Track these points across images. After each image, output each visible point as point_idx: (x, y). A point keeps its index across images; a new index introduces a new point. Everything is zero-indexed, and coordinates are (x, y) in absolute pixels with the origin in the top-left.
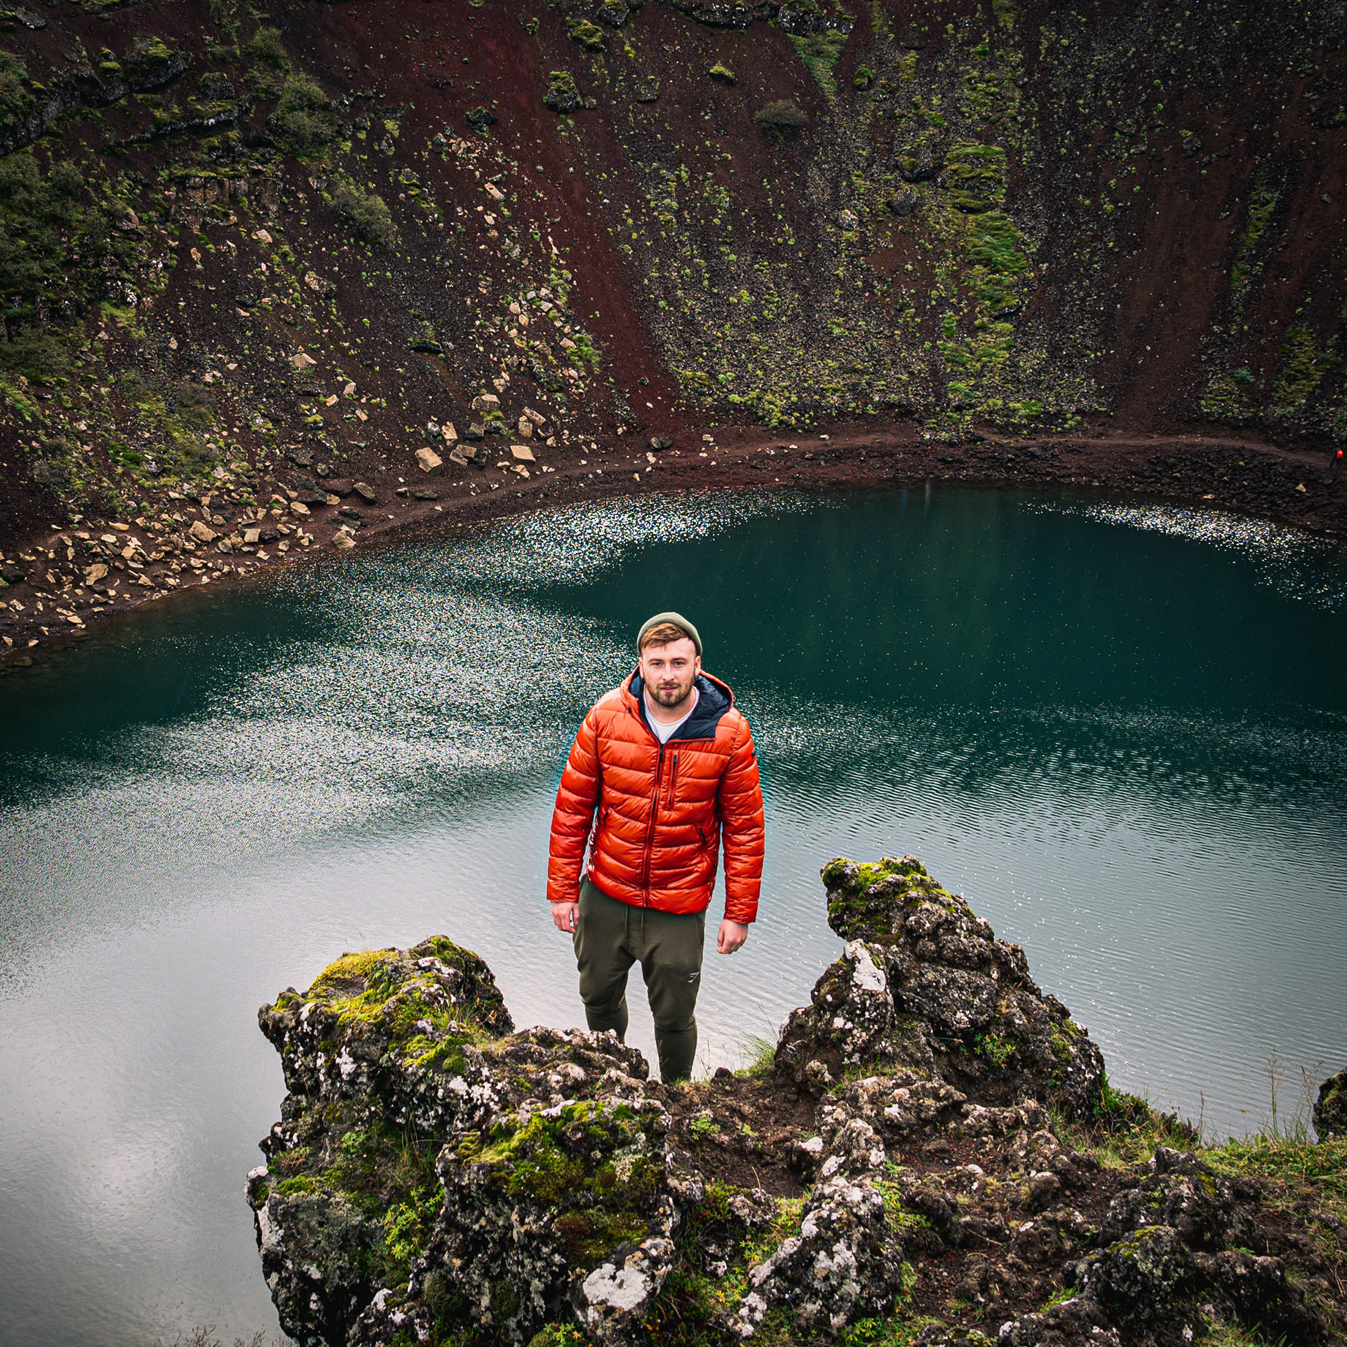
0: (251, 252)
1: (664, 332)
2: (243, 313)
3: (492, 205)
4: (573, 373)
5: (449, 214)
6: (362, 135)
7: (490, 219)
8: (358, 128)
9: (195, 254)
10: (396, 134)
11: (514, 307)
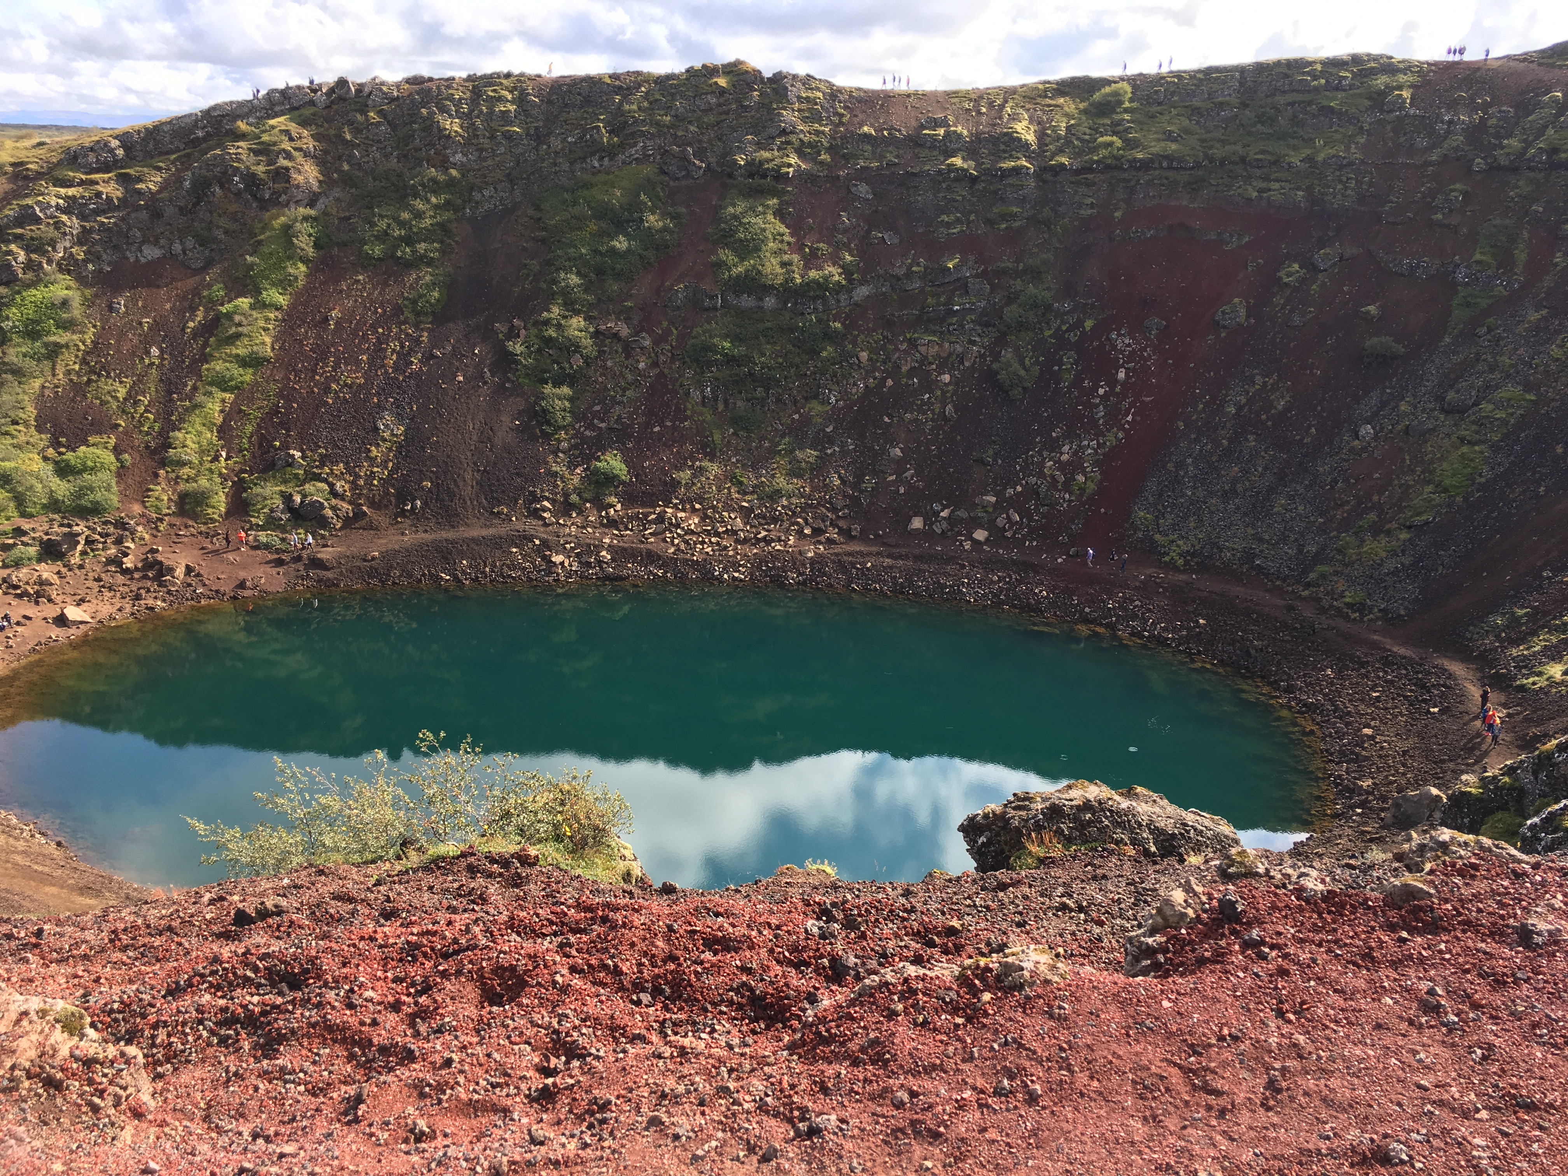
0: (928, 384)
1: (1152, 485)
2: (886, 419)
3: (1112, 382)
4: (1067, 496)
5: (1077, 382)
6: (1064, 328)
7: (1101, 391)
8: (1063, 322)
9: (890, 382)
10: (1088, 329)
11: (1066, 448)
